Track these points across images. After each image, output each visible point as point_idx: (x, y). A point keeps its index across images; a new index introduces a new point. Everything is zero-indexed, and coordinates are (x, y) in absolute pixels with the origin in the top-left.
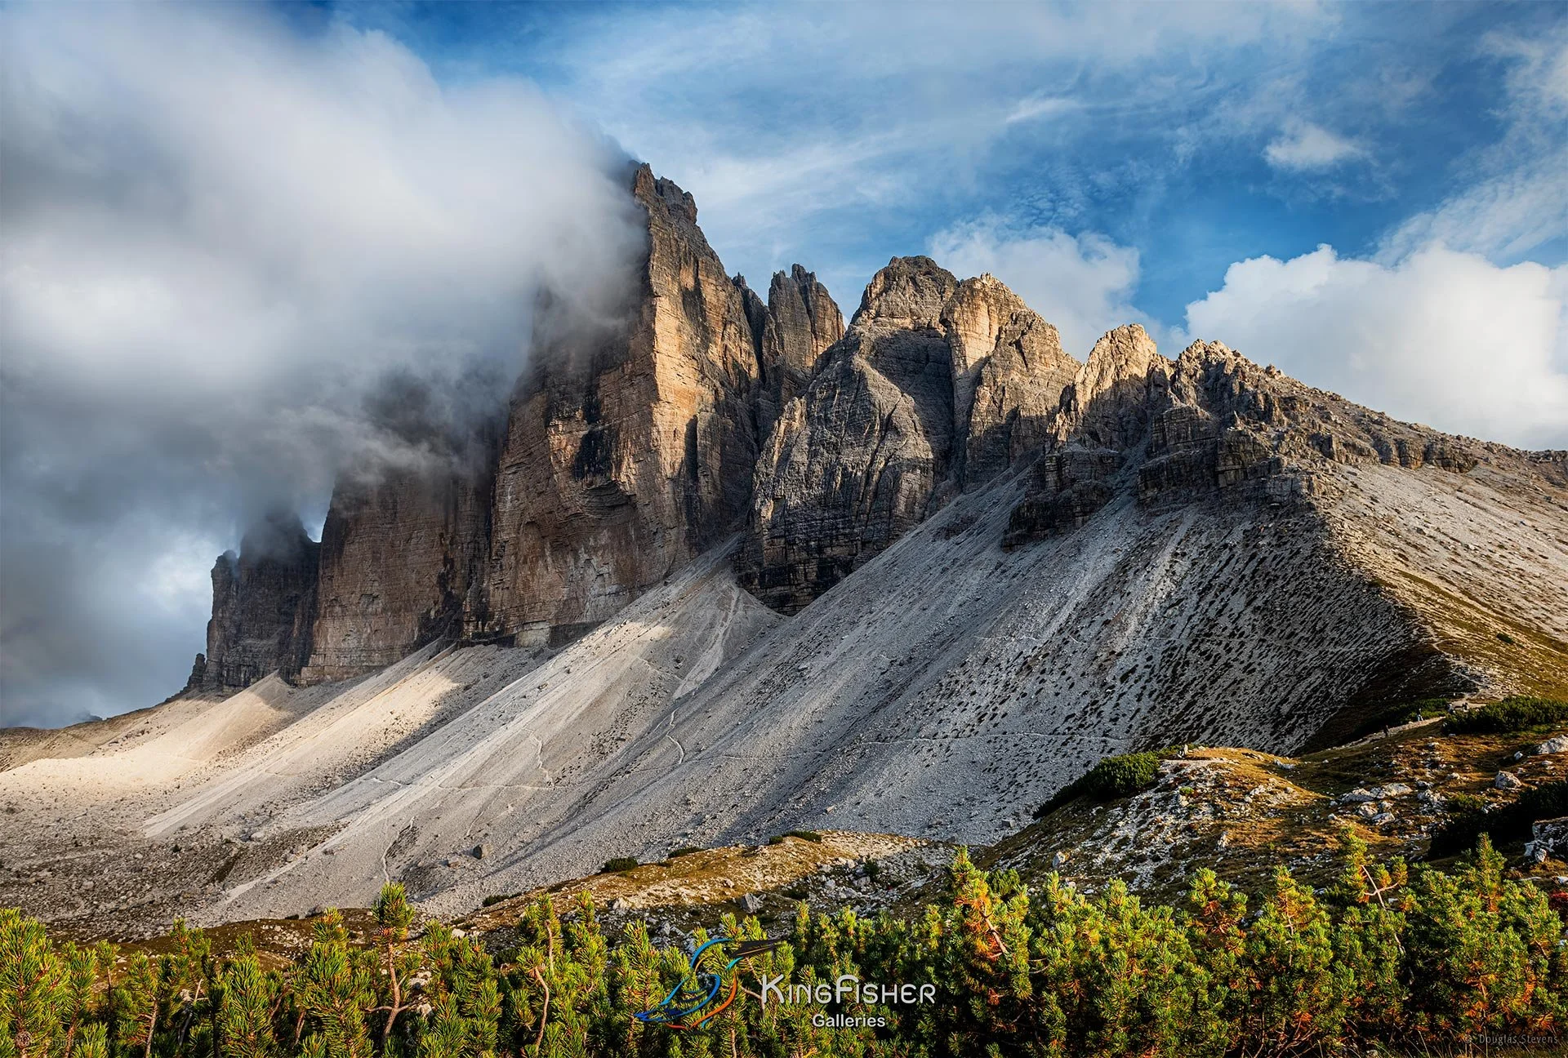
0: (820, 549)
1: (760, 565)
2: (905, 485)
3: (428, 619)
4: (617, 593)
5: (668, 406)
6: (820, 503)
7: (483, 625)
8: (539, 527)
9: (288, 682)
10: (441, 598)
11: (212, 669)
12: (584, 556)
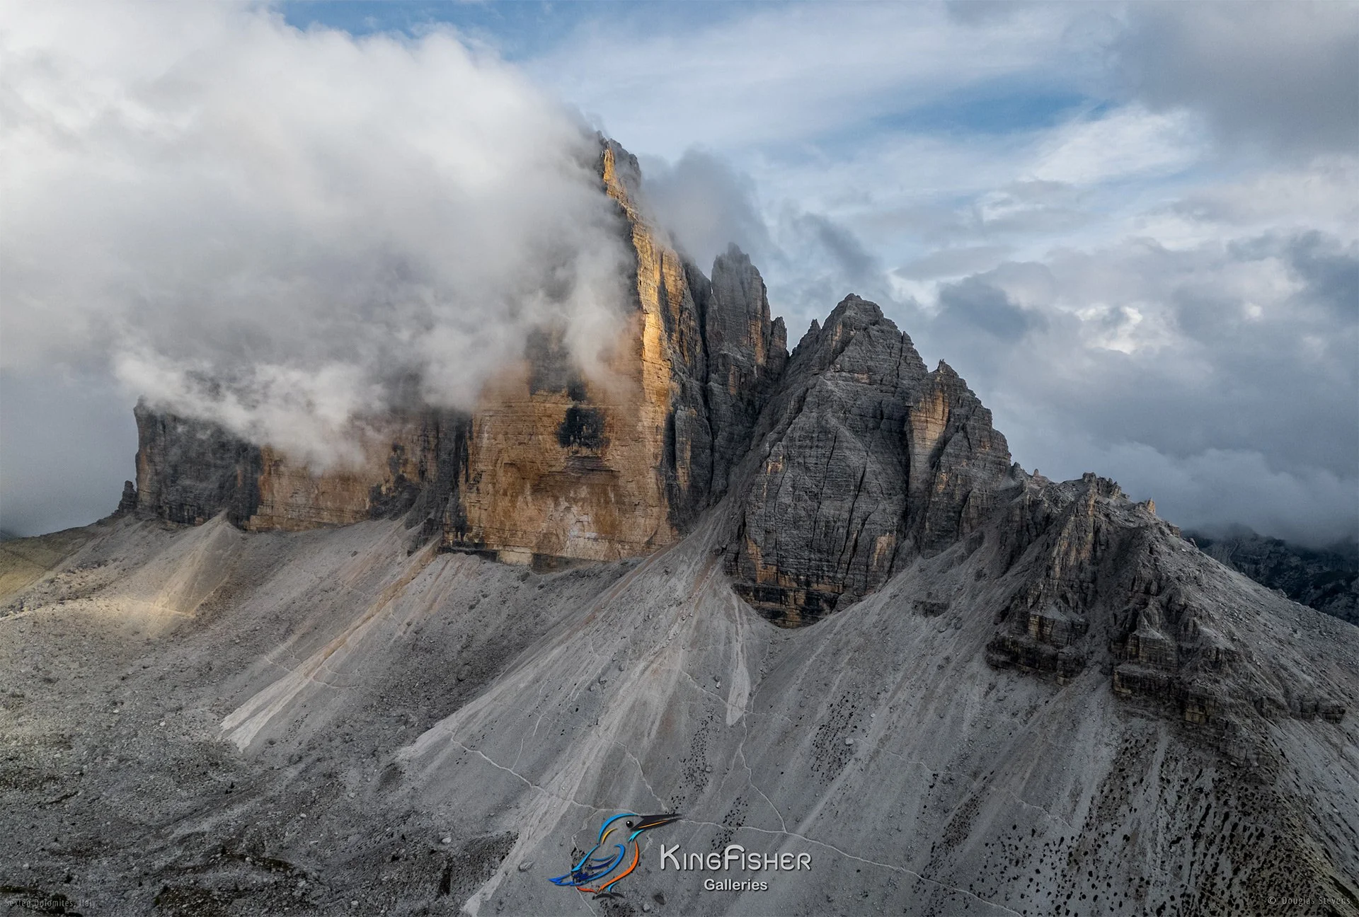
0: (808, 583)
1: (754, 581)
2: (879, 546)
3: (380, 493)
4: (596, 539)
5: (651, 405)
6: (807, 546)
7: (462, 536)
8: (519, 469)
9: (238, 527)
10: (393, 479)
11: (146, 498)
12: (564, 504)
